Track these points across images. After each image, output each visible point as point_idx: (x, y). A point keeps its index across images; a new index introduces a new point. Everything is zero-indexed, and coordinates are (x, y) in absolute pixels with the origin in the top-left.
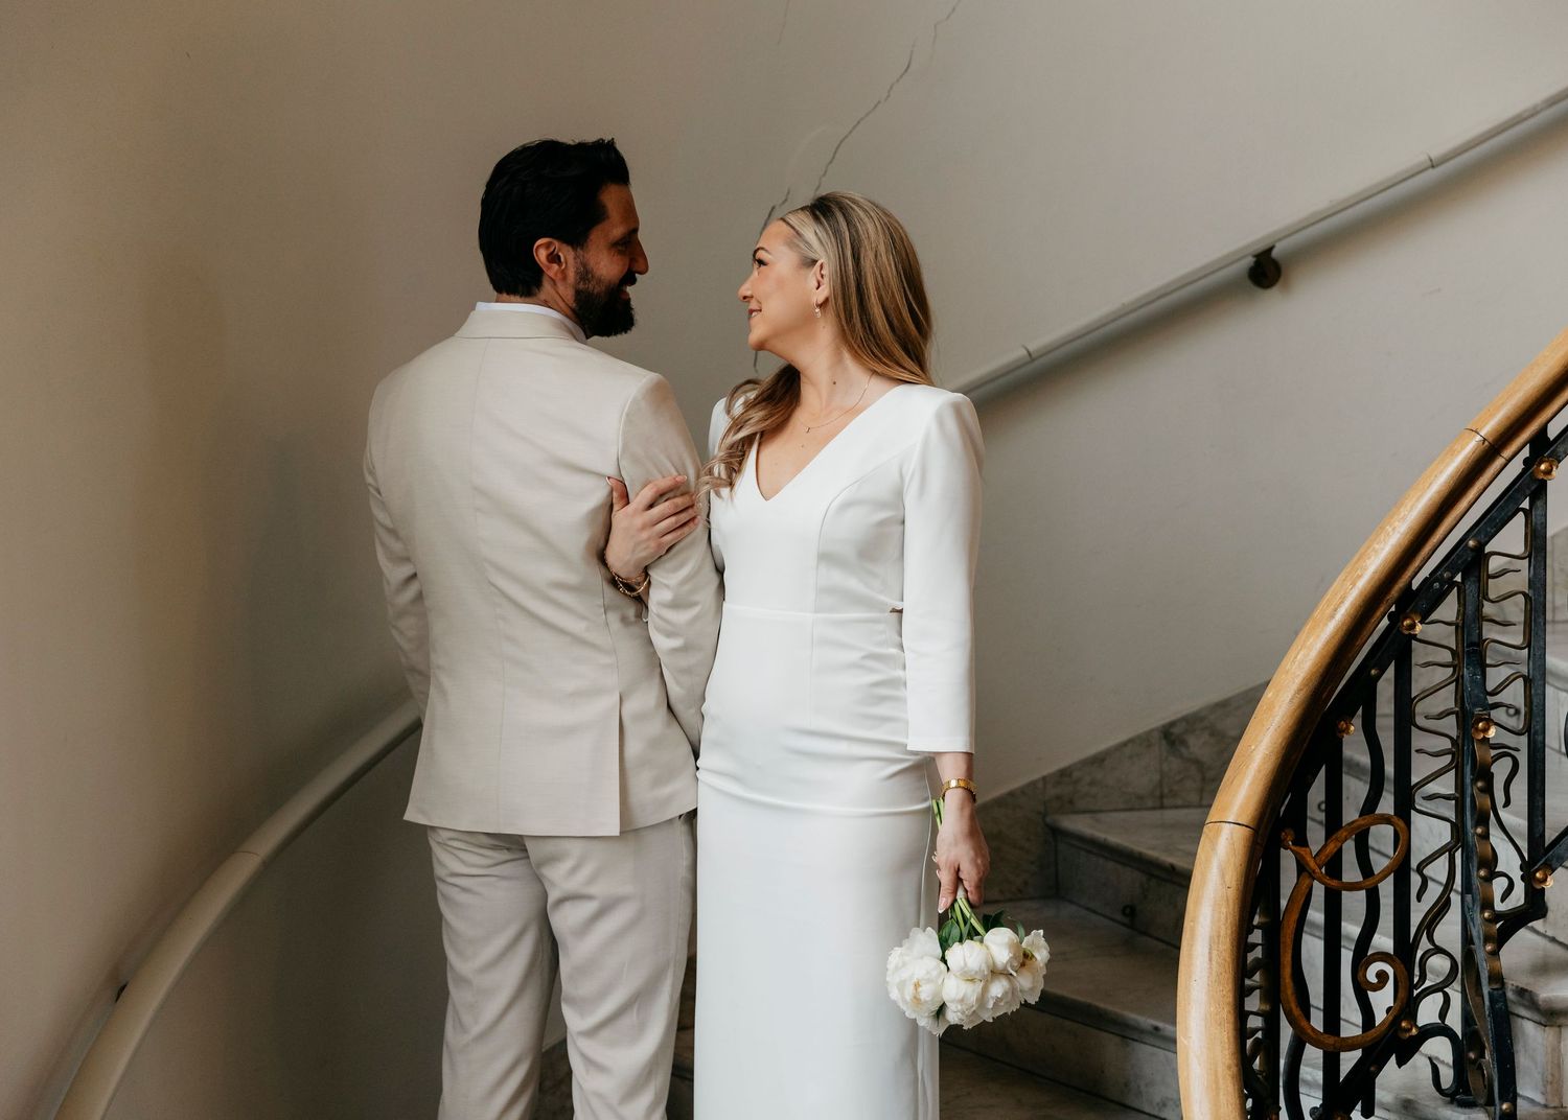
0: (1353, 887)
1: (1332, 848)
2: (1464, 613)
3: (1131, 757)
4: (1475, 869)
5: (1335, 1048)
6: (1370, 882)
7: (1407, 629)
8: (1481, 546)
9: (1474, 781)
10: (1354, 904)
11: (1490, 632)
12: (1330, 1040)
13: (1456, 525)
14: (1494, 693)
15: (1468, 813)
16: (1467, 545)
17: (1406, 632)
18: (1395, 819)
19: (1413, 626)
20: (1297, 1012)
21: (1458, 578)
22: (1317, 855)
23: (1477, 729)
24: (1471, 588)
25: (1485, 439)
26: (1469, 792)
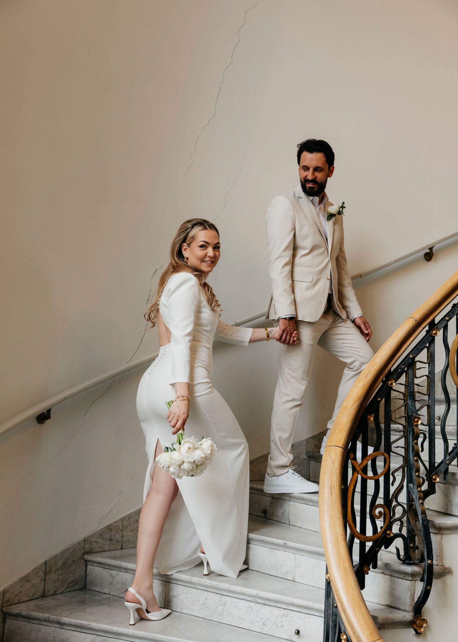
0: (371, 478)
1: (365, 463)
2: (408, 381)
3: (262, 462)
4: (414, 473)
5: (364, 540)
6: (376, 477)
7: (390, 385)
8: (413, 358)
9: (413, 440)
10: (371, 484)
11: (416, 388)
12: (363, 537)
13: (406, 349)
14: (418, 410)
15: (411, 453)
16: (409, 357)
17: (390, 386)
18: (385, 454)
19: (392, 384)
20: (352, 525)
21: (406, 369)
22: (360, 465)
23: (414, 421)
24: (410, 372)
25: (416, 320)
26: (411, 444)
